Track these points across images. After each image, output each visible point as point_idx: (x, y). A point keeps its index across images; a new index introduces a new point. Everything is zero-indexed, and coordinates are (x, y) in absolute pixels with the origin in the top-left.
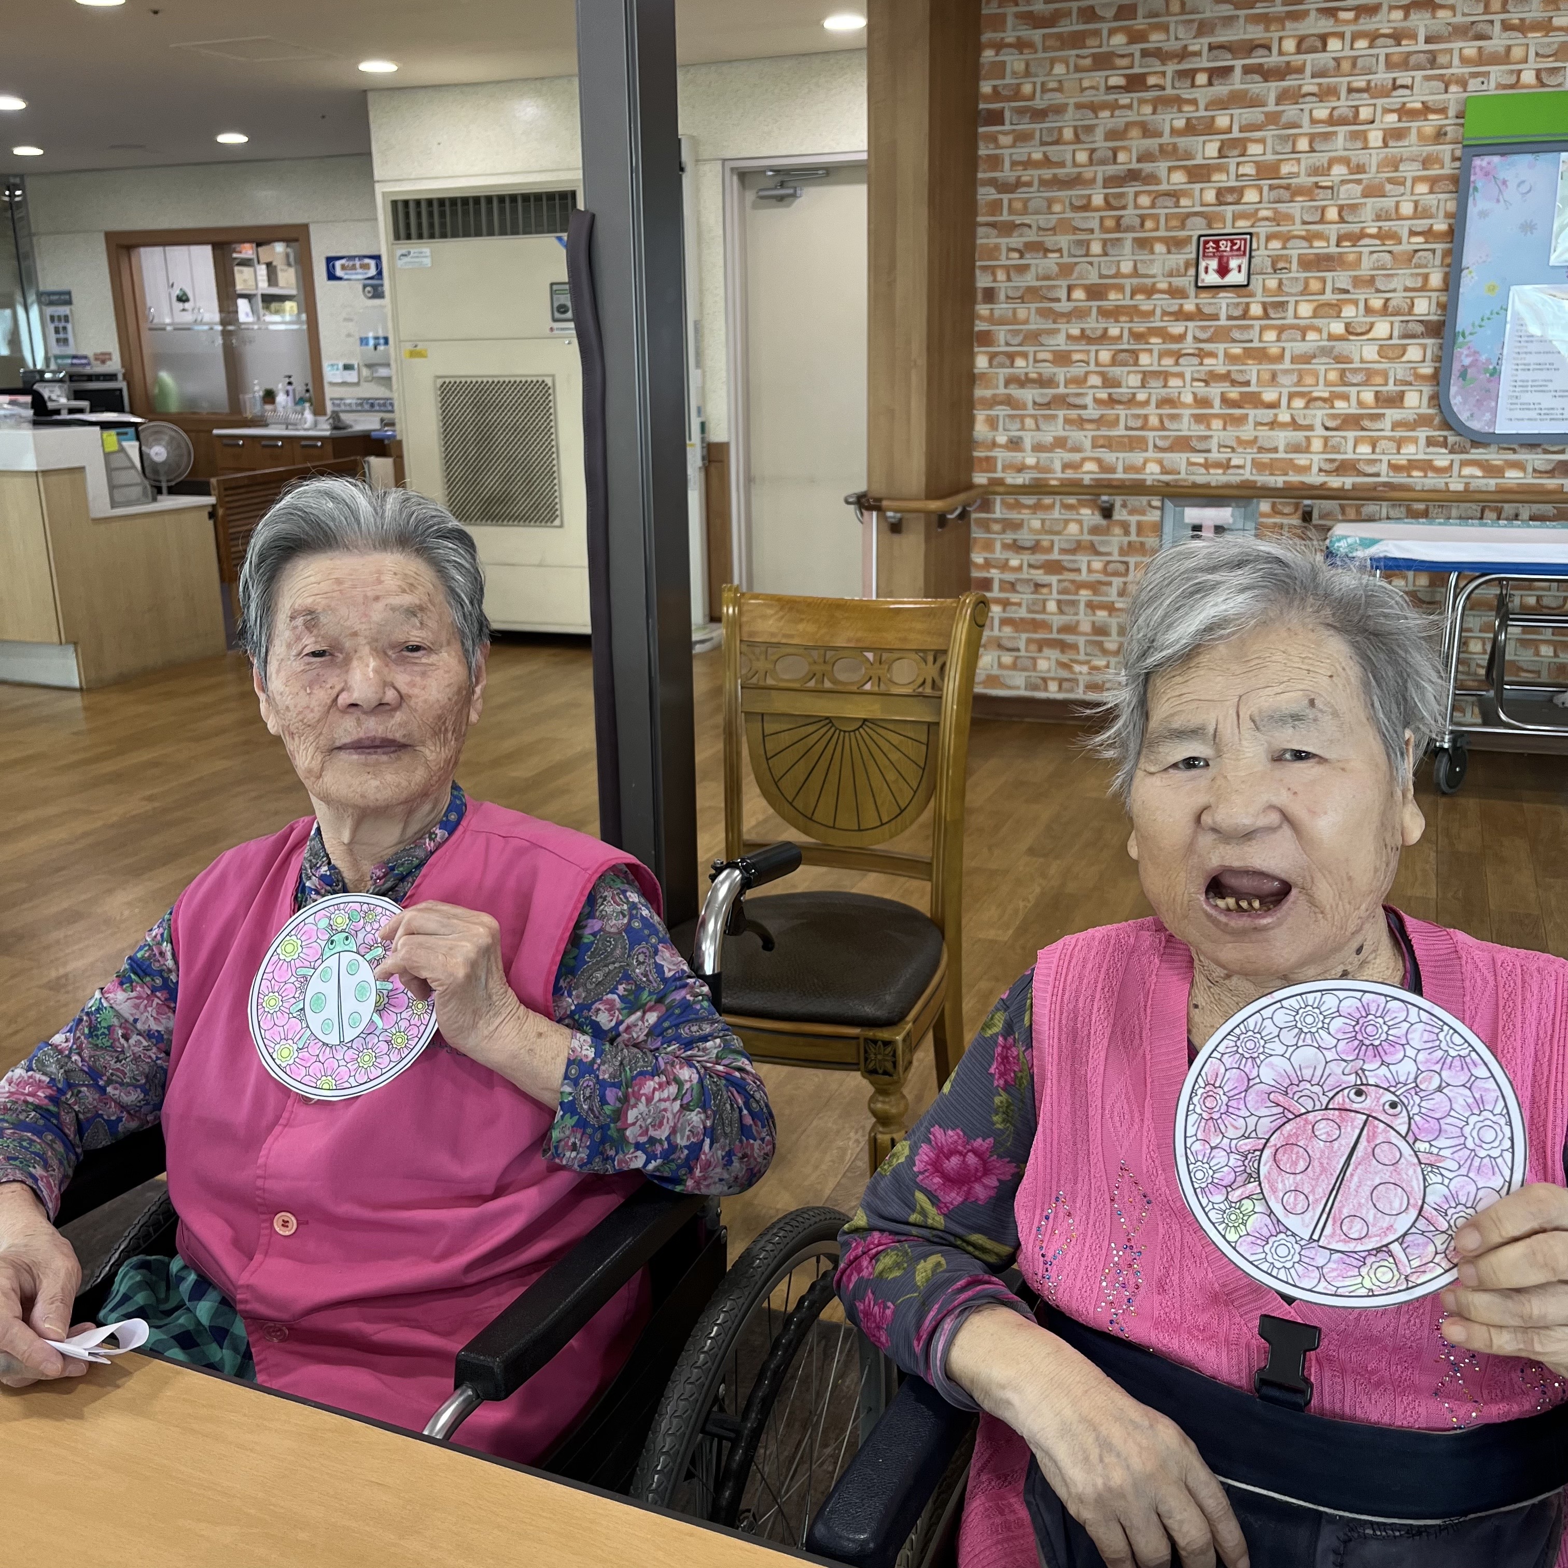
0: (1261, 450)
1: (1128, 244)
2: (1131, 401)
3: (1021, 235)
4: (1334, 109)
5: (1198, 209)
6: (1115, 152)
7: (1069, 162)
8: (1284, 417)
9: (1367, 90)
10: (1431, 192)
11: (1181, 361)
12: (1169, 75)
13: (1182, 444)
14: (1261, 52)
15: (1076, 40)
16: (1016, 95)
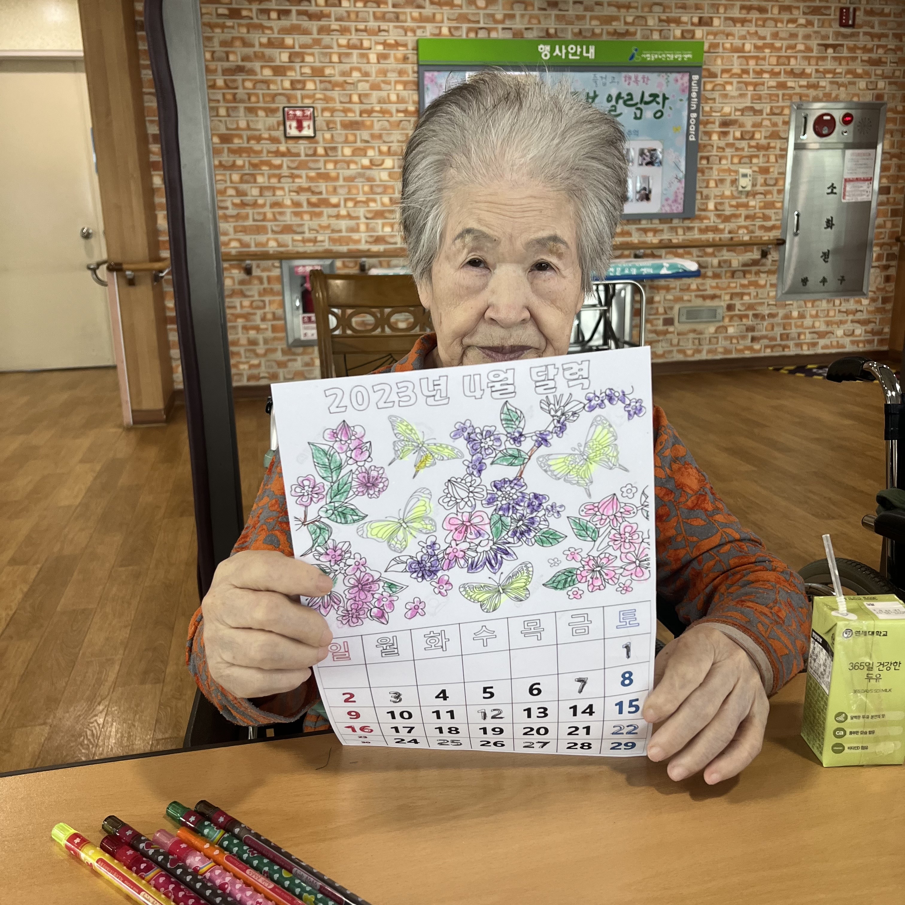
0: (333, 231)
1: (242, 110)
2: (255, 204)
4: (349, 40)
5: (280, 91)
6: (227, 54)
8: (343, 212)
9: (365, 30)
10: (405, 89)
11: (283, 180)
12: (254, 11)
13: (288, 229)
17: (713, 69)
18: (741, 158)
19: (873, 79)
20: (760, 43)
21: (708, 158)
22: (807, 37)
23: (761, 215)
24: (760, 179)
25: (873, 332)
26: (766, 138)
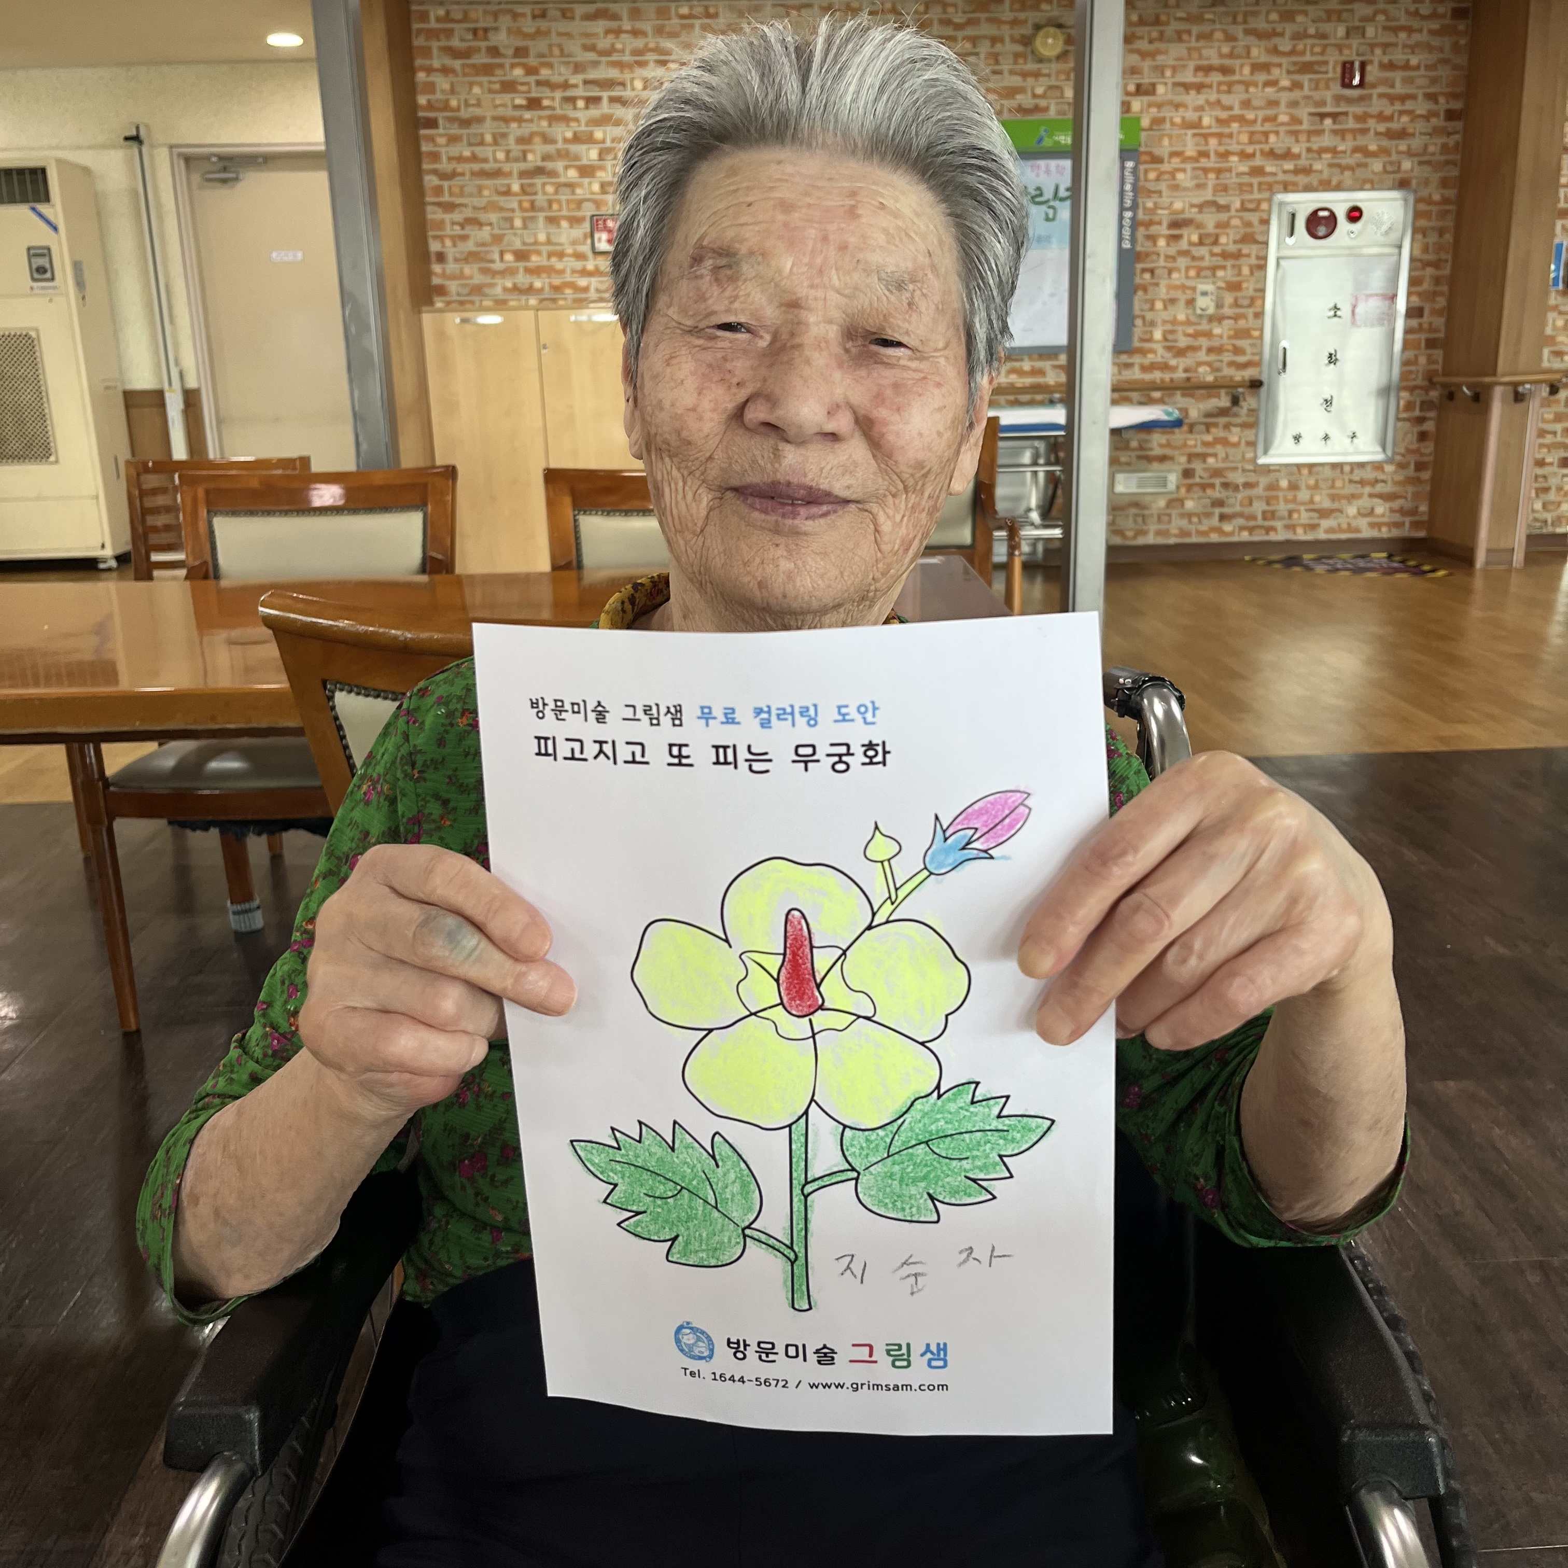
1: (541, 222)
3: (460, 212)
5: (588, 196)
6: (524, 153)
7: (491, 159)
12: (557, 100)
14: (621, 88)
15: (488, 70)
16: (446, 107)
17: (1157, 151)
18: (1200, 270)
19: (1394, 157)
20: (1224, 115)
21: (1152, 271)
22: (1294, 104)
23: (1230, 347)
24: (1229, 299)
25: (1402, 511)
26: (1235, 242)
